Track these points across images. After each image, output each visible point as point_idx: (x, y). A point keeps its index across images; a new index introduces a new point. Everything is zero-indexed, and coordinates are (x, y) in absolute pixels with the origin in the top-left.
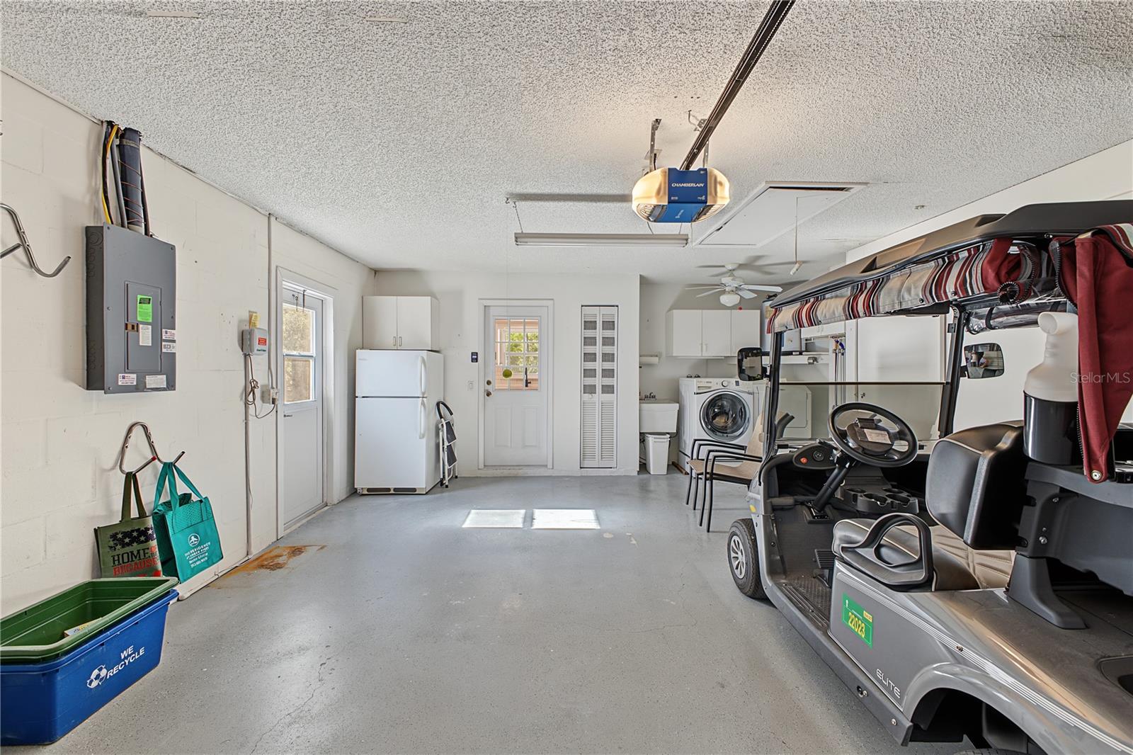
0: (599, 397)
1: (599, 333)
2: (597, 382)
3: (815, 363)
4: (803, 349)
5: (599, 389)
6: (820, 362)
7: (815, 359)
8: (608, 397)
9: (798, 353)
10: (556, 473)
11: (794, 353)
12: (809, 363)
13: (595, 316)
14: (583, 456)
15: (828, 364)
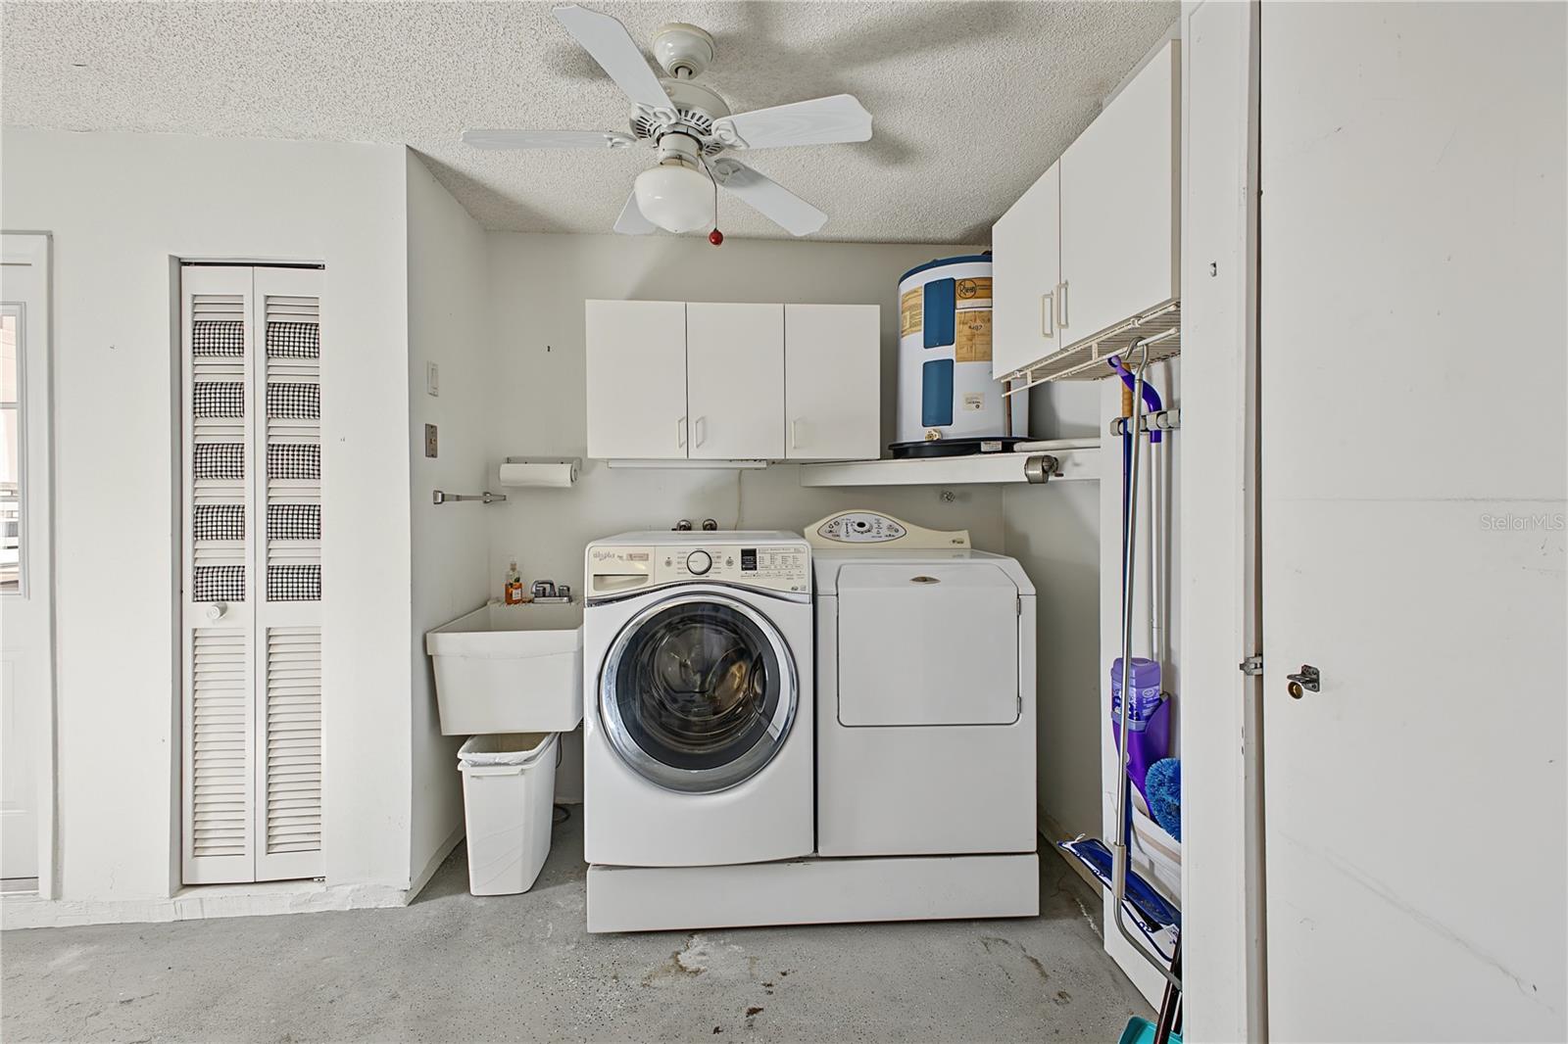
0: (254, 611)
1: (252, 370)
2: (249, 553)
3: (1052, 478)
4: (1020, 427)
5: (255, 581)
6: (1070, 473)
7: (1052, 466)
8: (289, 614)
9: (999, 446)
10: (65, 916)
11: (984, 447)
12: (1032, 481)
13: (237, 302)
14: (185, 841)
15: (1096, 483)
